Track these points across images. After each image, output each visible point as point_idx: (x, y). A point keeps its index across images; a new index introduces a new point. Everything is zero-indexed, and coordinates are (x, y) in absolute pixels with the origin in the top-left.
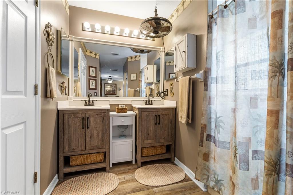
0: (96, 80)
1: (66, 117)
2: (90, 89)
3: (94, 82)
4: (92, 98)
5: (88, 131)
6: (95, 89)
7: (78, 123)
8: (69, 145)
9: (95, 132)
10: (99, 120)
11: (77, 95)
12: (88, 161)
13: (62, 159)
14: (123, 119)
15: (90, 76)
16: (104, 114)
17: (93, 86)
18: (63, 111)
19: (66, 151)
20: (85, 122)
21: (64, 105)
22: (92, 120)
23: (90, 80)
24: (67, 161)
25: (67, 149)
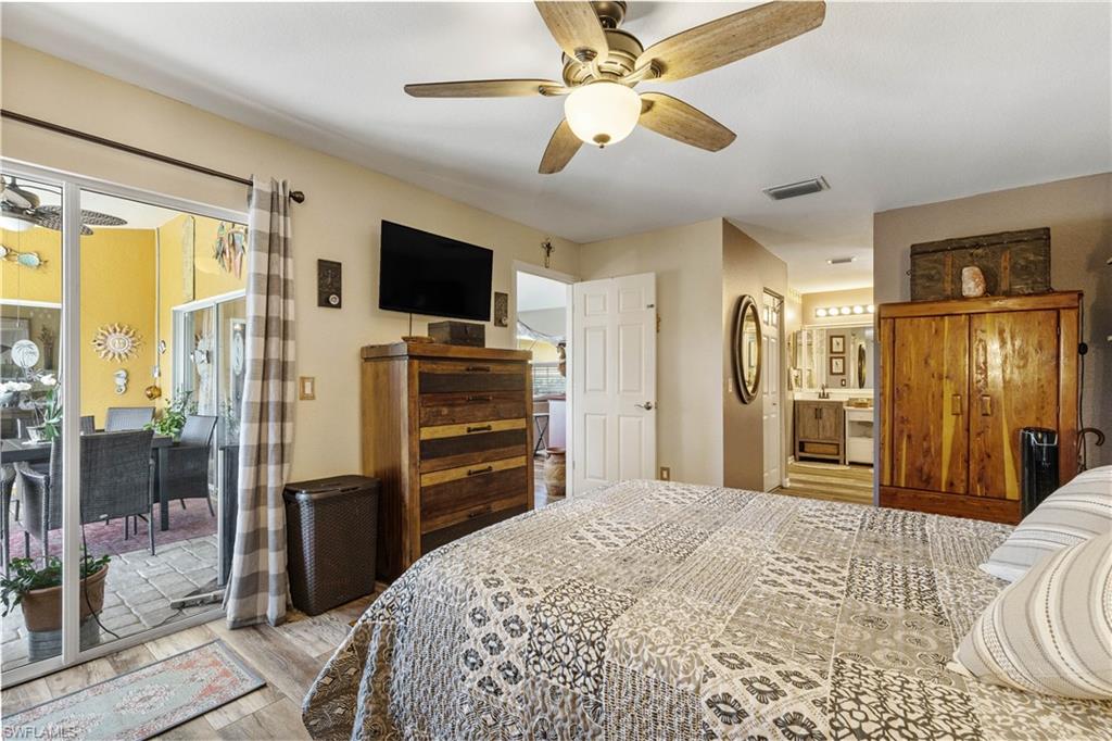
0: (843, 358)
1: (801, 407)
2: (832, 373)
3: (840, 362)
4: (826, 391)
5: (820, 422)
6: (843, 374)
7: (811, 413)
8: (804, 432)
9: (828, 424)
10: (831, 412)
11: (811, 386)
12: (821, 451)
13: (797, 444)
14: (861, 414)
15: (832, 352)
16: (838, 407)
17: (837, 368)
18: (798, 401)
19: (801, 437)
20: (818, 412)
21: (798, 397)
22: (824, 411)
23: (831, 358)
24: (802, 445)
25: (802, 435)
